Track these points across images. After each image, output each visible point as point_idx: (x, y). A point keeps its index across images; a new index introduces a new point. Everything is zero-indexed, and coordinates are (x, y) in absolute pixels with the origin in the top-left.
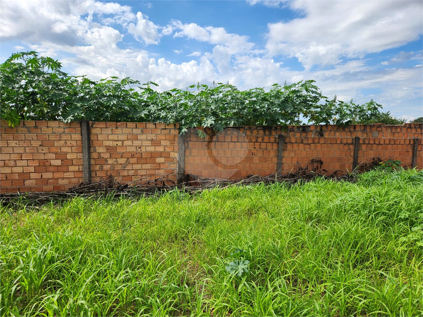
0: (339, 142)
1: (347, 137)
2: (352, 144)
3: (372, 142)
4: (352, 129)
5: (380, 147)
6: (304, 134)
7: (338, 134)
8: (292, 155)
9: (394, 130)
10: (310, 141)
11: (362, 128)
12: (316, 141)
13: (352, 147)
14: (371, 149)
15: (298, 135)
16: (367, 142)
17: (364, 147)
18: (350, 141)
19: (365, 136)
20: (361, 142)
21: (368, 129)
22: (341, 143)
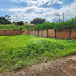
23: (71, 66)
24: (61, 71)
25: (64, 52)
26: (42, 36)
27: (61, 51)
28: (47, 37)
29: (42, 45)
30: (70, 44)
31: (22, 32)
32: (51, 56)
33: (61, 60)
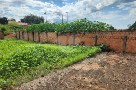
0: (90, 37)
1: (93, 35)
2: (95, 37)
3: (102, 37)
4: (94, 33)
5: (106, 39)
6: (80, 34)
7: (89, 34)
8: (77, 40)
9: (113, 33)
10: (81, 36)
11: (98, 32)
12: (83, 36)
13: (94, 39)
14: (102, 40)
15: (78, 34)
16: (100, 37)
17: (99, 39)
18: (94, 37)
19: (99, 35)
20: (98, 37)
21: (101, 32)
22: (91, 37)
23: (73, 77)
24: (61, 84)
25: (66, 61)
26: (39, 42)
27: (63, 60)
28: (47, 43)
29: (39, 54)
30: (74, 50)
31: (6, 35)
32: (51, 68)
33: (62, 71)
